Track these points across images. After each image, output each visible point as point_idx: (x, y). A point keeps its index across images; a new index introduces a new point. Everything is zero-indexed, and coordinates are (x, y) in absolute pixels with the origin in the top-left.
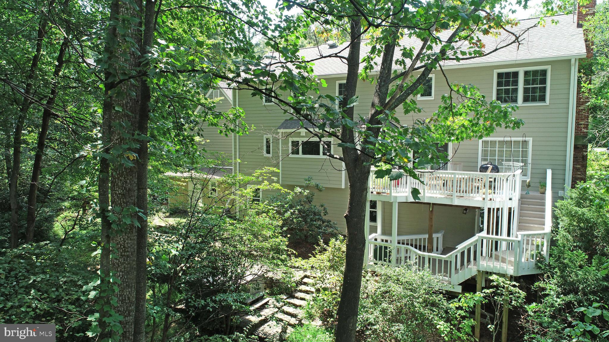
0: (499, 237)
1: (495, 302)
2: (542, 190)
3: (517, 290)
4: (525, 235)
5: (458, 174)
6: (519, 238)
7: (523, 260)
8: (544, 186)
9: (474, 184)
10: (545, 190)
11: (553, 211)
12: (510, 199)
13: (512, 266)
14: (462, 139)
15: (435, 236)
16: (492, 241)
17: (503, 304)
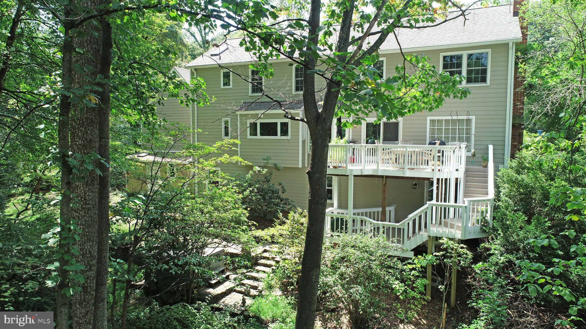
0: (447, 204)
1: (445, 264)
2: (485, 164)
3: (465, 251)
4: (471, 201)
5: (409, 147)
6: (466, 204)
7: (469, 225)
8: (487, 160)
9: (424, 158)
10: (487, 164)
11: (495, 180)
12: (457, 170)
13: (460, 230)
14: (414, 111)
15: (388, 209)
16: (441, 208)
17: (451, 266)
